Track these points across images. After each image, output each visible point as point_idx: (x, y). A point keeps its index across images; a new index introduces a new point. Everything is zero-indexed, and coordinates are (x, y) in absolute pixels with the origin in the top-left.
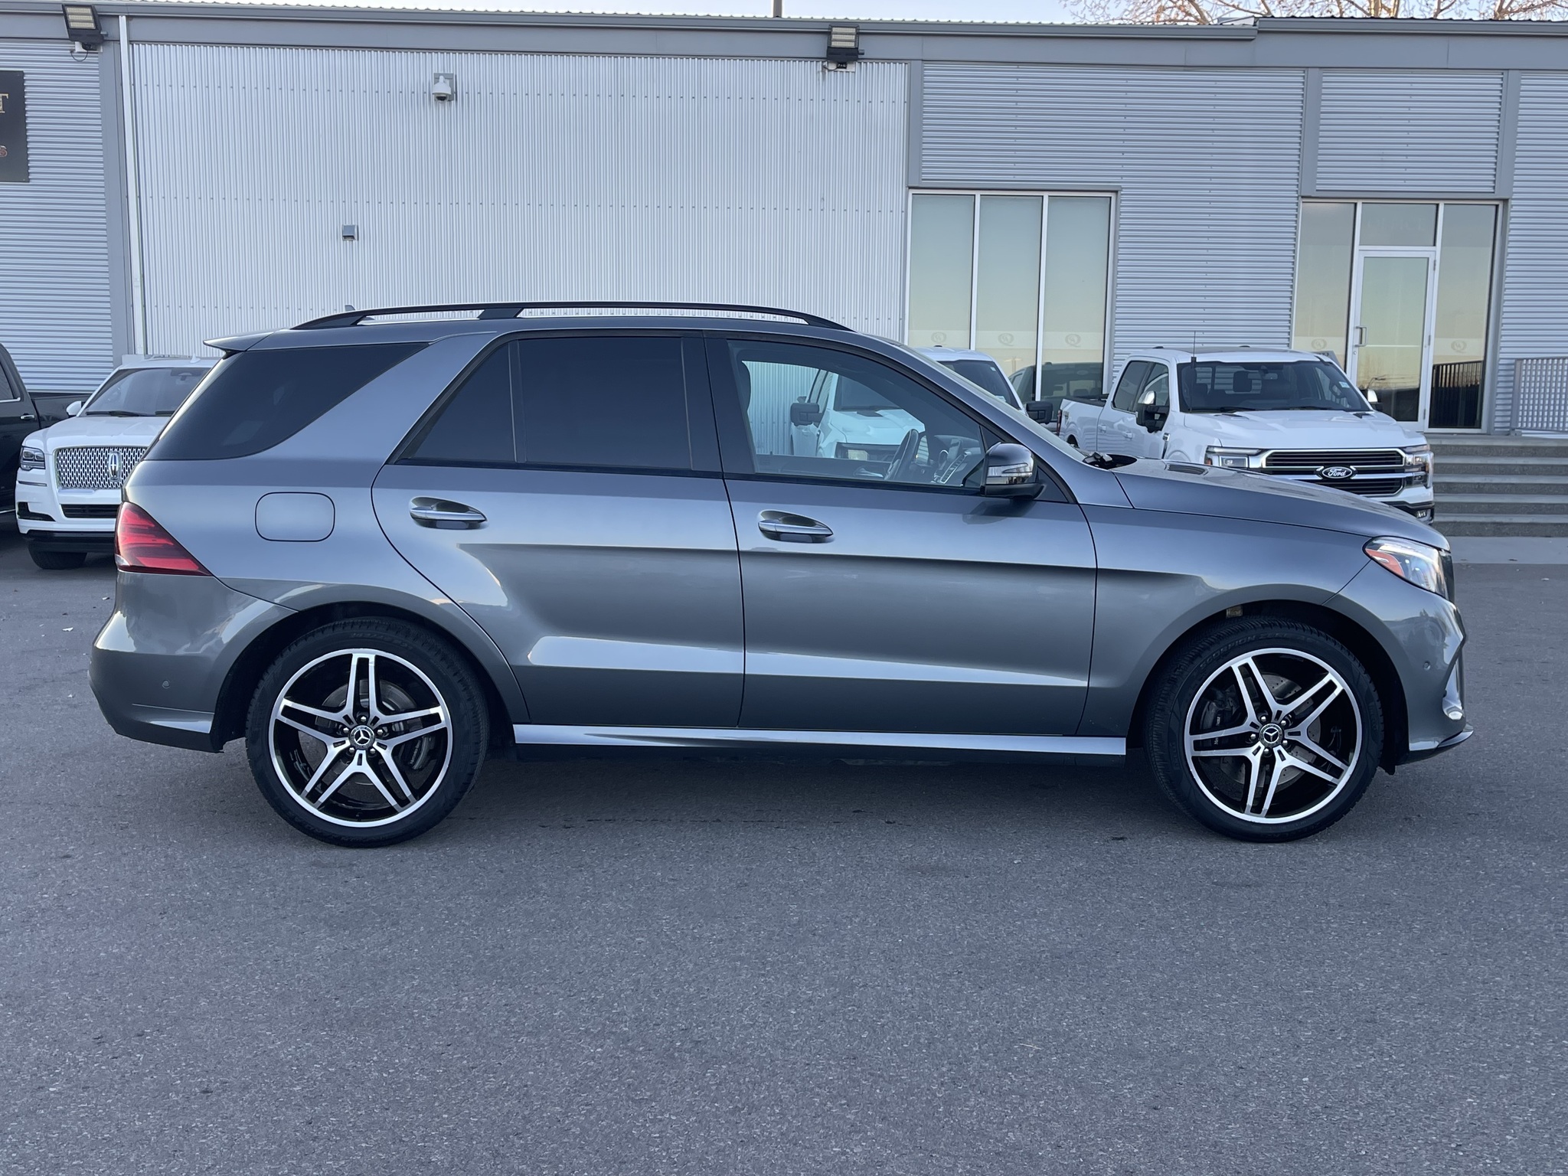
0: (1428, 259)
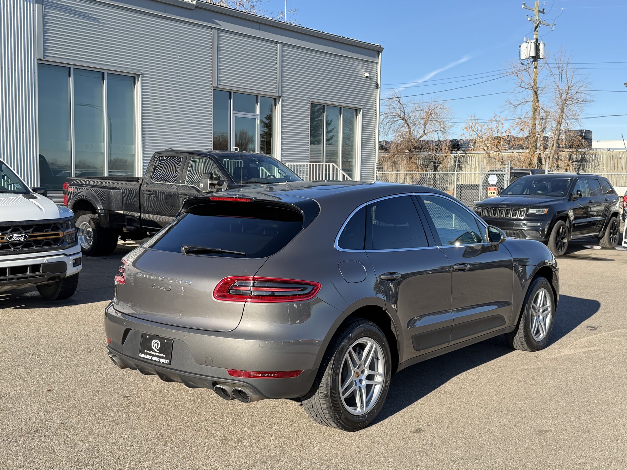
0: (256, 119)
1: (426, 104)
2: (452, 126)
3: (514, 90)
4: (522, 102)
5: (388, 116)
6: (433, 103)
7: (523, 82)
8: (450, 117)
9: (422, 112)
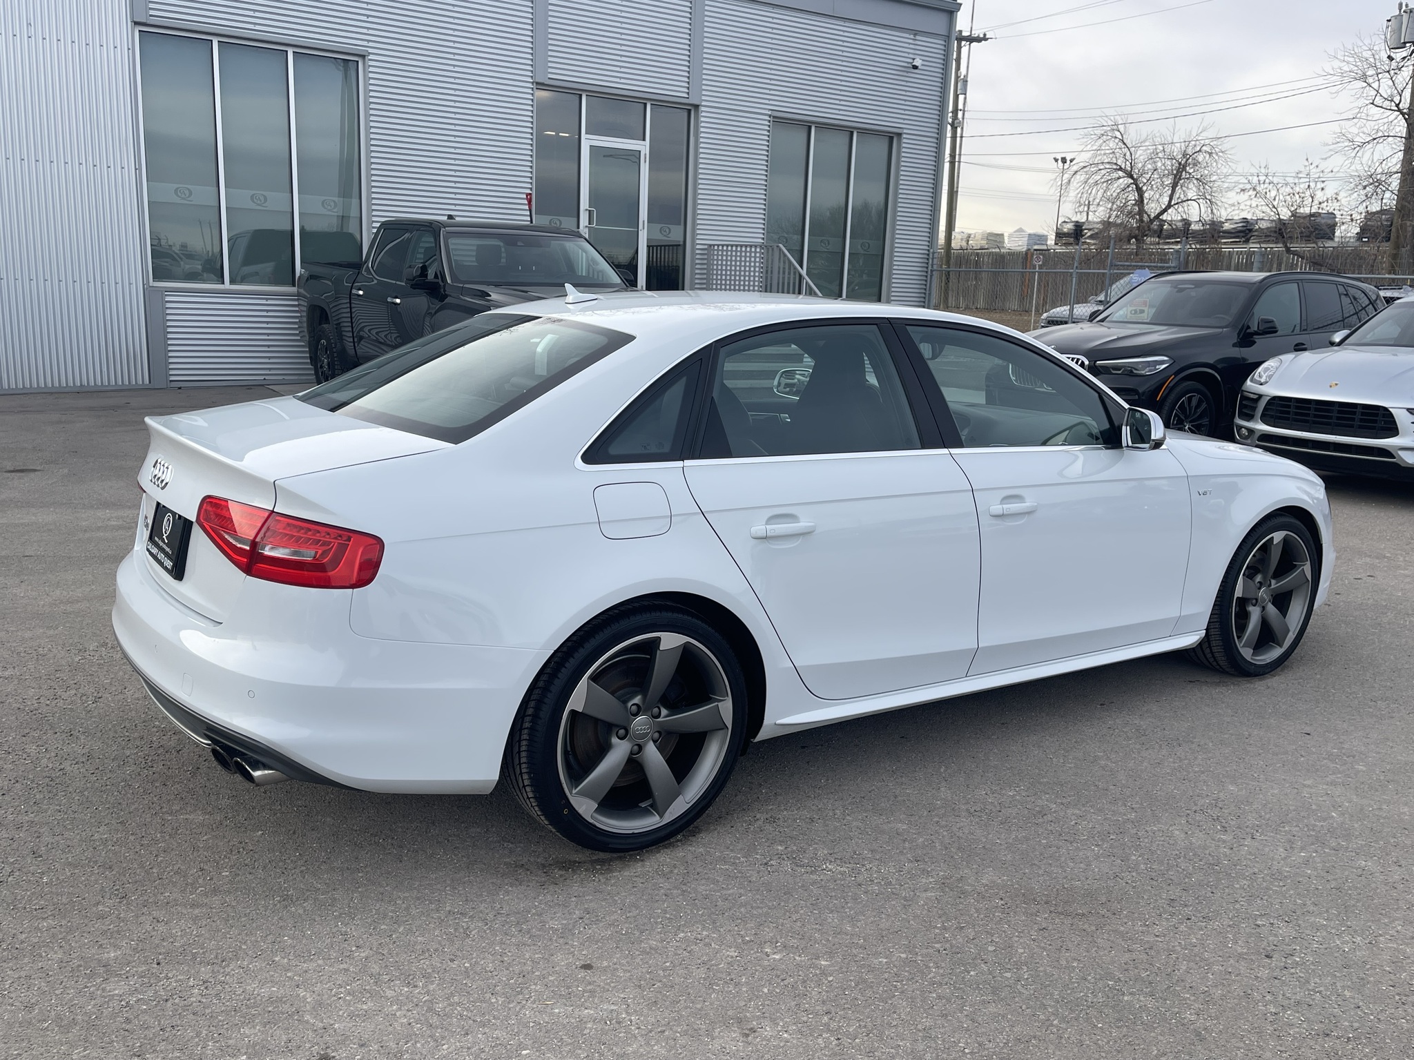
0: (640, 152)
1: (1178, 145)
2: (1229, 189)
3: (1359, 112)
4: (1374, 136)
5: (1100, 170)
6: (1193, 143)
7: (1379, 94)
8: (1225, 171)
9: (1168, 162)
